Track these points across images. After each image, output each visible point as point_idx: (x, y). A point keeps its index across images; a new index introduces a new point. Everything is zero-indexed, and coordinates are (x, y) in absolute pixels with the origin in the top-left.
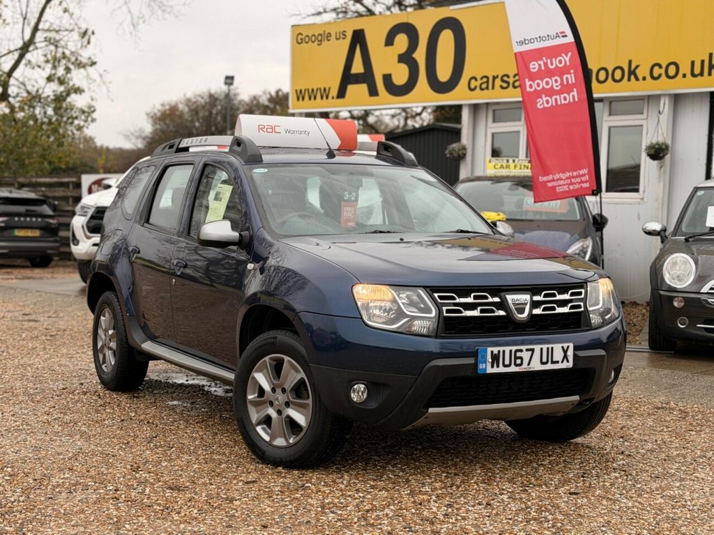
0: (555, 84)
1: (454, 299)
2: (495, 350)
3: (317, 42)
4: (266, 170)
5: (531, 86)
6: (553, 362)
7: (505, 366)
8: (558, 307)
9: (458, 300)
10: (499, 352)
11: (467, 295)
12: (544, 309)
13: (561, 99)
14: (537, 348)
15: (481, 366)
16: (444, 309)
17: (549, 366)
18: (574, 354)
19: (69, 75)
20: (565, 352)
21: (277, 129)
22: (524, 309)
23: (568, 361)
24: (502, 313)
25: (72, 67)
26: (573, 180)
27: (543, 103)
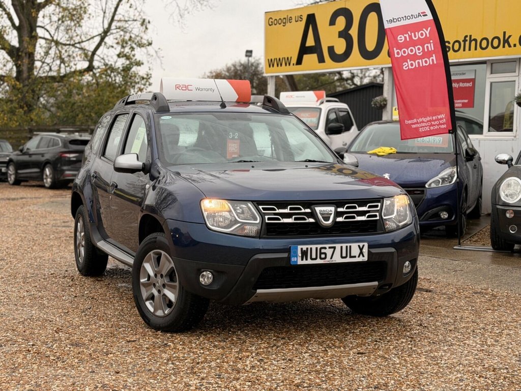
0: (417, 51)
1: (275, 210)
2: (304, 247)
3: (282, 24)
4: (171, 117)
5: (398, 53)
6: (351, 257)
7: (312, 259)
8: (357, 216)
9: (278, 211)
10: (307, 249)
11: (285, 208)
12: (346, 218)
13: (423, 63)
14: (338, 246)
15: (293, 259)
16: (267, 217)
17: (348, 260)
18: (369, 251)
19: (133, 53)
20: (361, 249)
21: (190, 88)
22: (329, 217)
23: (363, 256)
24: (312, 220)
25: (134, 46)
26: (433, 123)
27: (408, 66)
